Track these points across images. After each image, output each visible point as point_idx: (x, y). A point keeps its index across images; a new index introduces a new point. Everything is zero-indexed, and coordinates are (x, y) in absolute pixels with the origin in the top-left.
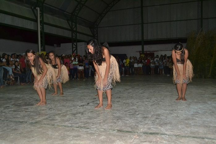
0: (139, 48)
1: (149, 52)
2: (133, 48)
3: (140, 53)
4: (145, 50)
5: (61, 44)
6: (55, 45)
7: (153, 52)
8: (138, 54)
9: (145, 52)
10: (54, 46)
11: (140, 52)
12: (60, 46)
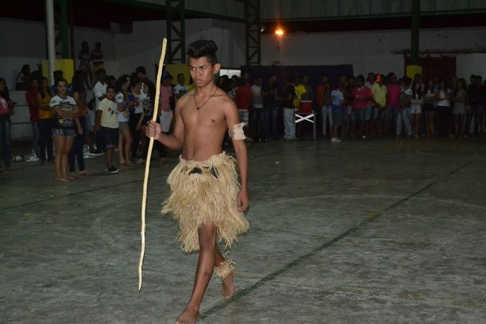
0: (402, 38)
1: (439, 56)
2: (380, 40)
3: (405, 57)
4: (422, 47)
5: (134, 23)
6: (114, 25)
7: (452, 55)
8: (400, 60)
9: (425, 55)
10: (110, 28)
11: (405, 52)
12: (130, 31)
